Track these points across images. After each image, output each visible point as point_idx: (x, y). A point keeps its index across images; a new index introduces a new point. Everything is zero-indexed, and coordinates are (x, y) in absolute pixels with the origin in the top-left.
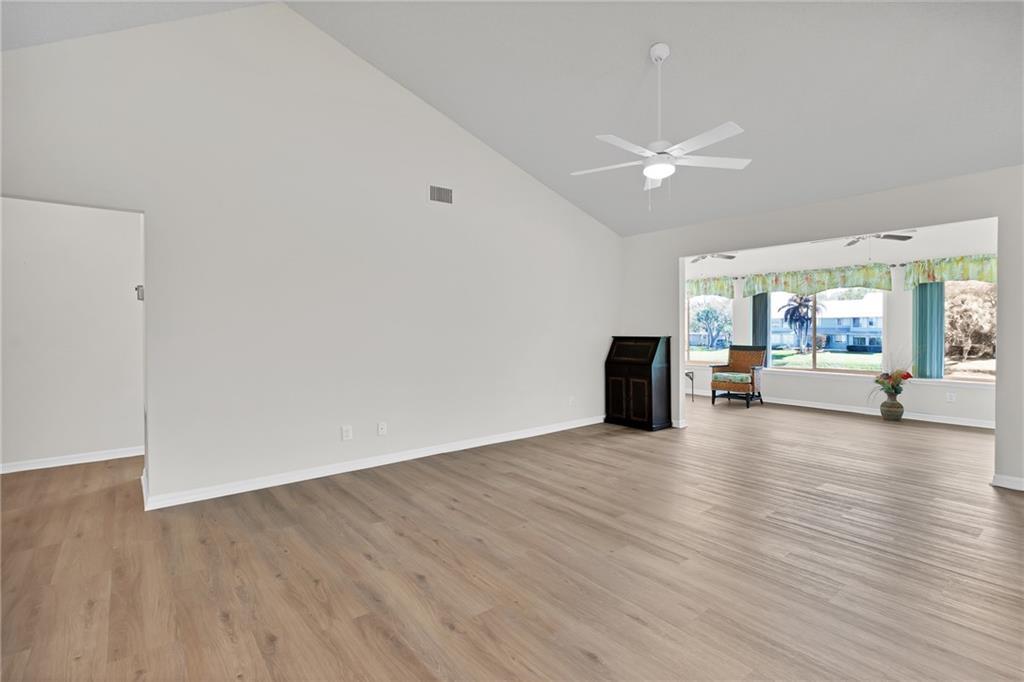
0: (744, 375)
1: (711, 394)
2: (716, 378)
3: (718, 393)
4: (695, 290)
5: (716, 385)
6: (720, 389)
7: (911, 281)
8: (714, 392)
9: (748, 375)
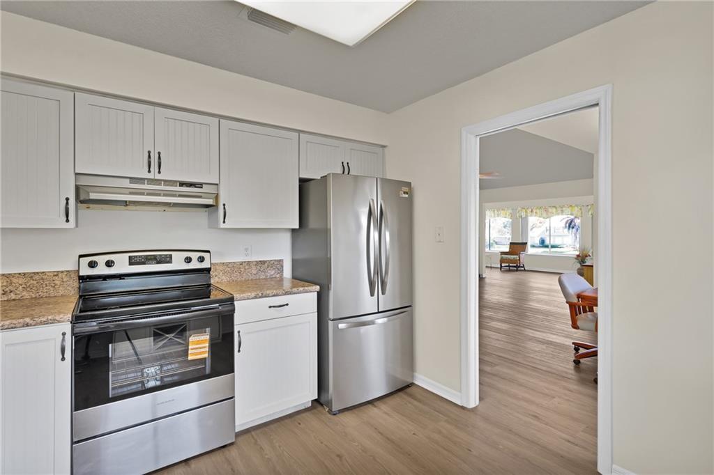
0: (515, 256)
1: (499, 266)
2: (502, 257)
3: (503, 265)
4: (493, 215)
5: (502, 261)
6: (504, 262)
7: (590, 213)
8: (501, 265)
9: (517, 256)
